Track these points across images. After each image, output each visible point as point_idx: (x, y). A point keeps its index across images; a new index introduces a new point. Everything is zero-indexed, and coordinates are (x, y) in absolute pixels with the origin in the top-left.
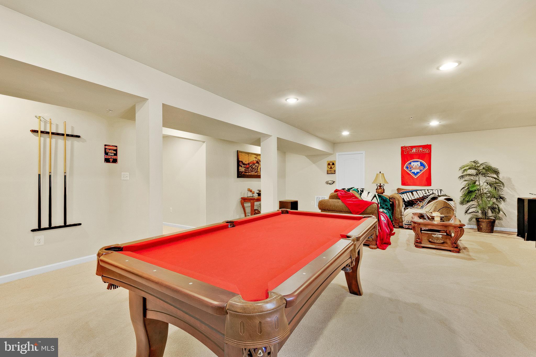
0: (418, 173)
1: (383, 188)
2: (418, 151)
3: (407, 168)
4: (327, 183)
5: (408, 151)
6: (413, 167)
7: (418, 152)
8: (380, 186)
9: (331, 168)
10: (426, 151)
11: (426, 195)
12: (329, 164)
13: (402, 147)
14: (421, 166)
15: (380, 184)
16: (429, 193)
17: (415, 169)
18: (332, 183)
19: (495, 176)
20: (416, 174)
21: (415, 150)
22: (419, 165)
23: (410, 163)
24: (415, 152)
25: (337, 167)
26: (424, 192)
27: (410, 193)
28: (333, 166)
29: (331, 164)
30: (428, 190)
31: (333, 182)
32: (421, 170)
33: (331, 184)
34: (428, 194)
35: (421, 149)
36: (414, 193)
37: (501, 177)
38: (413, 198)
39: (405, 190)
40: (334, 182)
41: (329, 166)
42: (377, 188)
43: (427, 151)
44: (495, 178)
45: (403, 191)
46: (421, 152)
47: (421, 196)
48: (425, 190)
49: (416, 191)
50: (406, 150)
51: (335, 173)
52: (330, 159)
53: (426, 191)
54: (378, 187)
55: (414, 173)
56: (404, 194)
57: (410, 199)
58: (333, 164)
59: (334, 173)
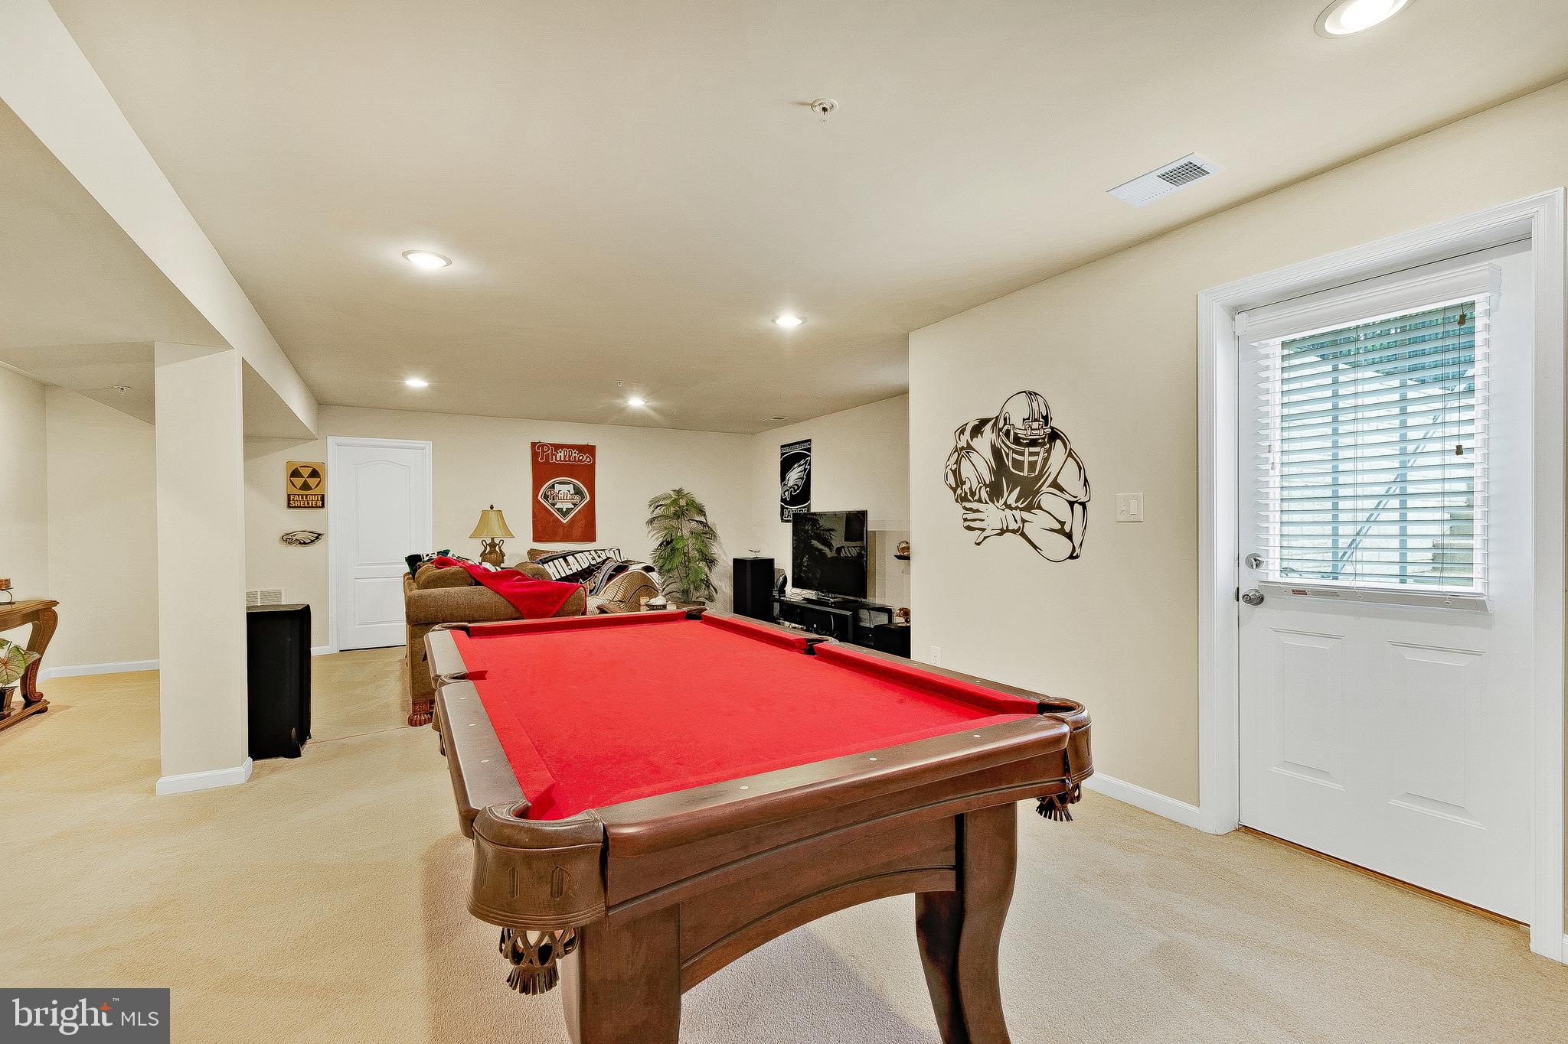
0: (569, 510)
1: (501, 550)
2: (570, 456)
3: (546, 497)
4: (289, 539)
5: (547, 455)
6: (560, 495)
7: (569, 460)
8: (493, 545)
9: (306, 486)
10: (585, 459)
11: (594, 562)
12: (295, 474)
13: (533, 445)
14: (576, 493)
15: (493, 539)
16: (599, 557)
17: (563, 500)
18: (312, 541)
19: (702, 519)
20: (565, 514)
21: (562, 455)
22: (572, 492)
23: (553, 487)
24: (562, 459)
25: (334, 486)
26: (590, 557)
27: (561, 560)
28: (312, 482)
29: (306, 472)
30: (595, 551)
31: (317, 538)
32: (575, 505)
33: (305, 543)
34: (599, 560)
35: (575, 454)
36: (570, 559)
37: (711, 519)
38: (569, 572)
39: (549, 552)
40: (320, 535)
41: (299, 482)
42: (485, 551)
43: (588, 460)
44: (701, 522)
45: (545, 556)
46: (575, 460)
47: (585, 566)
48: (589, 551)
49: (573, 554)
50: (543, 452)
51: (323, 506)
52: (303, 455)
53: (593, 553)
54: (486, 548)
55: (560, 510)
56: (547, 562)
57: (563, 575)
58: (315, 474)
59: (320, 504)
